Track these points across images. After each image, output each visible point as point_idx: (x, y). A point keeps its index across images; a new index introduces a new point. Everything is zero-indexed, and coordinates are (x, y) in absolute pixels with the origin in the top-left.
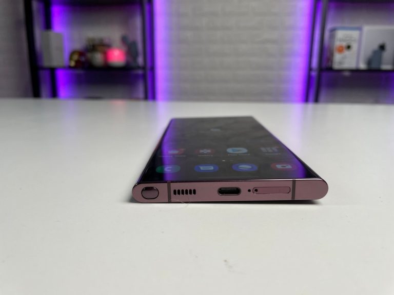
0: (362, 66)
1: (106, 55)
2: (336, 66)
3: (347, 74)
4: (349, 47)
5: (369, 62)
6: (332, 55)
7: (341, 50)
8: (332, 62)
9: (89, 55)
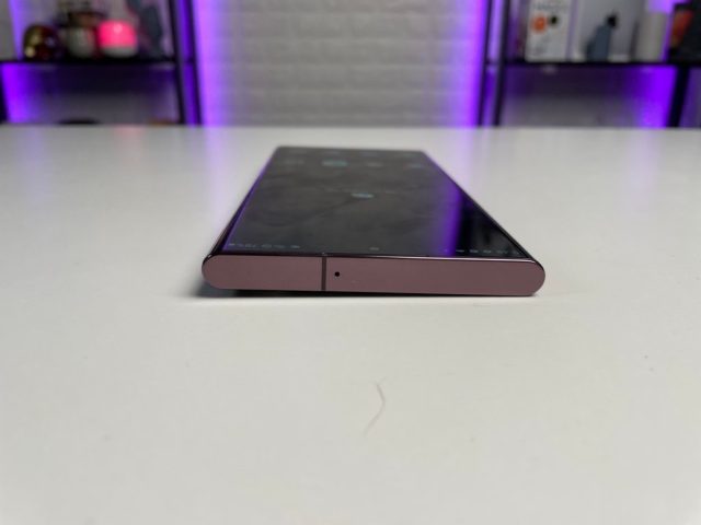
0: (577, 56)
1: (96, 32)
2: (532, 56)
3: (549, 70)
4: (554, 20)
5: (589, 48)
6: (524, 35)
7: (540, 26)
8: (524, 48)
9: (62, 34)
